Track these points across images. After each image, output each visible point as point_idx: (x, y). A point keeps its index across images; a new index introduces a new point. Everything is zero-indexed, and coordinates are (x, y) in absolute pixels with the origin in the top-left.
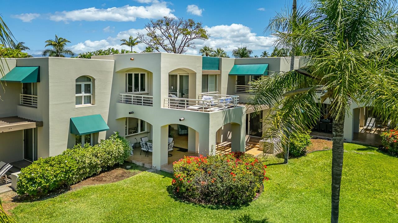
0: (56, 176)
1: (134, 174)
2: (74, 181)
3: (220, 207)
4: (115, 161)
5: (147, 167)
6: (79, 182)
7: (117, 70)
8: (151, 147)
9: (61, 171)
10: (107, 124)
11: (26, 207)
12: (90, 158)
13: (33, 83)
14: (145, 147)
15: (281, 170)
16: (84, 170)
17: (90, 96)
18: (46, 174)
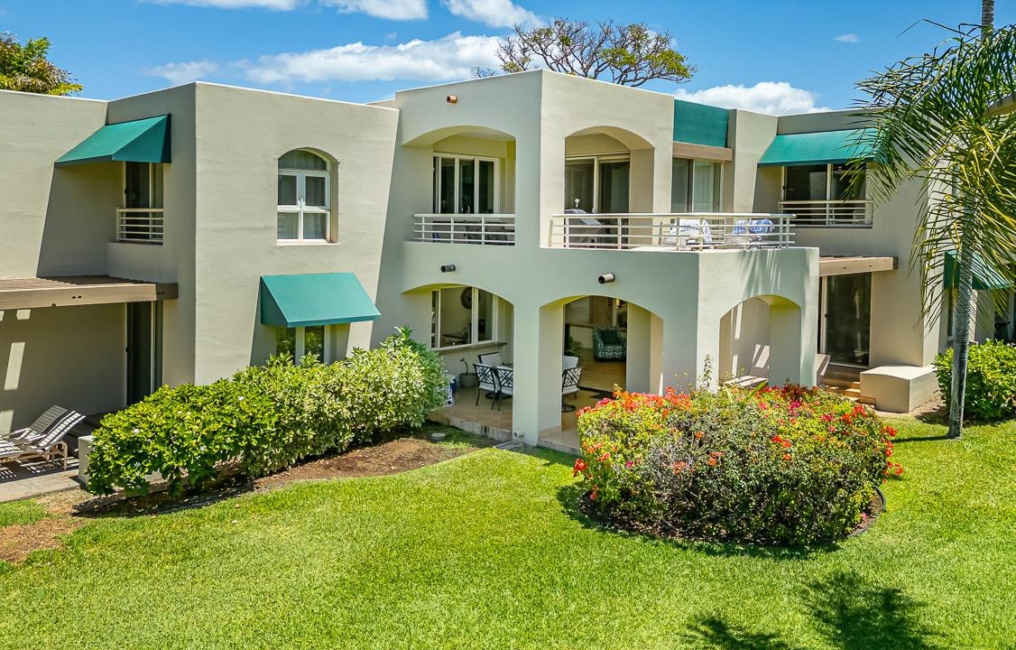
0: (206, 440)
1: (455, 455)
2: (266, 466)
3: (738, 550)
4: (397, 416)
5: (495, 437)
6: (283, 469)
7: (406, 140)
8: (509, 380)
9: (224, 426)
10: (374, 300)
11: (111, 530)
12: (319, 399)
13: (154, 165)
14: (490, 380)
15: (941, 456)
16: (298, 432)
17: (324, 216)
18: (175, 432)
